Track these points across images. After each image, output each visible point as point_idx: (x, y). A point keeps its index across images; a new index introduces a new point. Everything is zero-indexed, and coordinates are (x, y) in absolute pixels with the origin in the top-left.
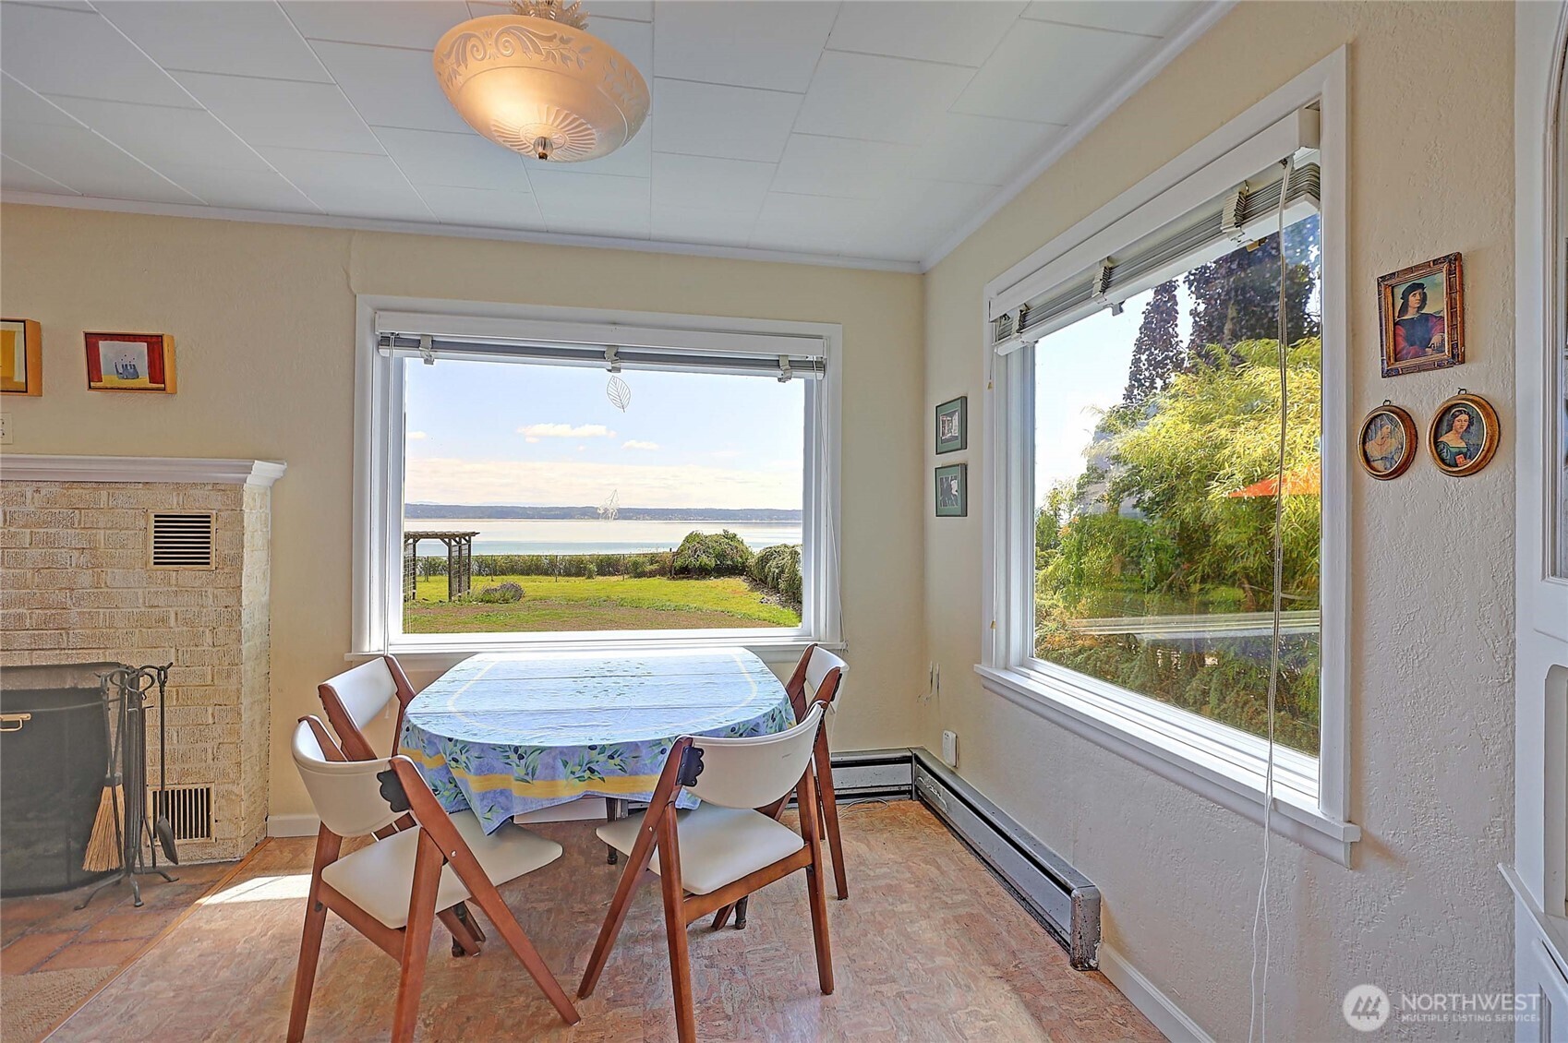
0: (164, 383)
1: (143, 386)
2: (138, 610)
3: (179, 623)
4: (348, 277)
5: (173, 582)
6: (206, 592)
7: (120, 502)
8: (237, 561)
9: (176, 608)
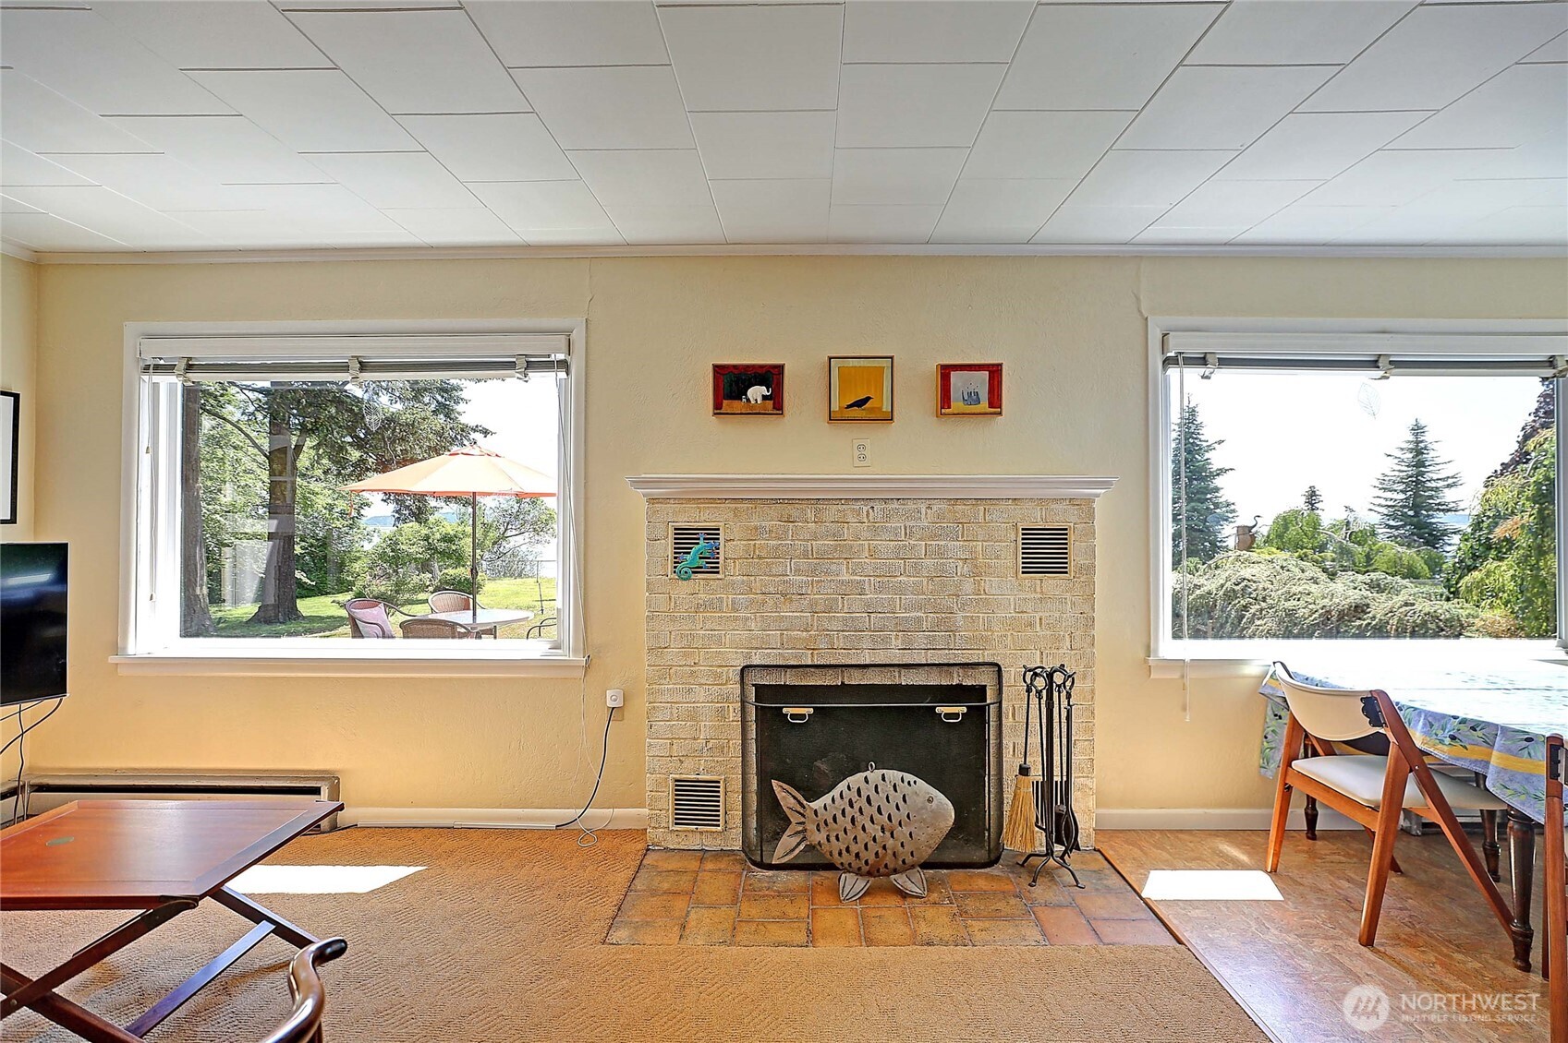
0: (1000, 407)
1: (983, 411)
2: (1010, 615)
3: (1043, 627)
4: (1138, 299)
5: (1038, 590)
6: (1066, 599)
7: (994, 516)
8: (1090, 569)
9: (1041, 614)
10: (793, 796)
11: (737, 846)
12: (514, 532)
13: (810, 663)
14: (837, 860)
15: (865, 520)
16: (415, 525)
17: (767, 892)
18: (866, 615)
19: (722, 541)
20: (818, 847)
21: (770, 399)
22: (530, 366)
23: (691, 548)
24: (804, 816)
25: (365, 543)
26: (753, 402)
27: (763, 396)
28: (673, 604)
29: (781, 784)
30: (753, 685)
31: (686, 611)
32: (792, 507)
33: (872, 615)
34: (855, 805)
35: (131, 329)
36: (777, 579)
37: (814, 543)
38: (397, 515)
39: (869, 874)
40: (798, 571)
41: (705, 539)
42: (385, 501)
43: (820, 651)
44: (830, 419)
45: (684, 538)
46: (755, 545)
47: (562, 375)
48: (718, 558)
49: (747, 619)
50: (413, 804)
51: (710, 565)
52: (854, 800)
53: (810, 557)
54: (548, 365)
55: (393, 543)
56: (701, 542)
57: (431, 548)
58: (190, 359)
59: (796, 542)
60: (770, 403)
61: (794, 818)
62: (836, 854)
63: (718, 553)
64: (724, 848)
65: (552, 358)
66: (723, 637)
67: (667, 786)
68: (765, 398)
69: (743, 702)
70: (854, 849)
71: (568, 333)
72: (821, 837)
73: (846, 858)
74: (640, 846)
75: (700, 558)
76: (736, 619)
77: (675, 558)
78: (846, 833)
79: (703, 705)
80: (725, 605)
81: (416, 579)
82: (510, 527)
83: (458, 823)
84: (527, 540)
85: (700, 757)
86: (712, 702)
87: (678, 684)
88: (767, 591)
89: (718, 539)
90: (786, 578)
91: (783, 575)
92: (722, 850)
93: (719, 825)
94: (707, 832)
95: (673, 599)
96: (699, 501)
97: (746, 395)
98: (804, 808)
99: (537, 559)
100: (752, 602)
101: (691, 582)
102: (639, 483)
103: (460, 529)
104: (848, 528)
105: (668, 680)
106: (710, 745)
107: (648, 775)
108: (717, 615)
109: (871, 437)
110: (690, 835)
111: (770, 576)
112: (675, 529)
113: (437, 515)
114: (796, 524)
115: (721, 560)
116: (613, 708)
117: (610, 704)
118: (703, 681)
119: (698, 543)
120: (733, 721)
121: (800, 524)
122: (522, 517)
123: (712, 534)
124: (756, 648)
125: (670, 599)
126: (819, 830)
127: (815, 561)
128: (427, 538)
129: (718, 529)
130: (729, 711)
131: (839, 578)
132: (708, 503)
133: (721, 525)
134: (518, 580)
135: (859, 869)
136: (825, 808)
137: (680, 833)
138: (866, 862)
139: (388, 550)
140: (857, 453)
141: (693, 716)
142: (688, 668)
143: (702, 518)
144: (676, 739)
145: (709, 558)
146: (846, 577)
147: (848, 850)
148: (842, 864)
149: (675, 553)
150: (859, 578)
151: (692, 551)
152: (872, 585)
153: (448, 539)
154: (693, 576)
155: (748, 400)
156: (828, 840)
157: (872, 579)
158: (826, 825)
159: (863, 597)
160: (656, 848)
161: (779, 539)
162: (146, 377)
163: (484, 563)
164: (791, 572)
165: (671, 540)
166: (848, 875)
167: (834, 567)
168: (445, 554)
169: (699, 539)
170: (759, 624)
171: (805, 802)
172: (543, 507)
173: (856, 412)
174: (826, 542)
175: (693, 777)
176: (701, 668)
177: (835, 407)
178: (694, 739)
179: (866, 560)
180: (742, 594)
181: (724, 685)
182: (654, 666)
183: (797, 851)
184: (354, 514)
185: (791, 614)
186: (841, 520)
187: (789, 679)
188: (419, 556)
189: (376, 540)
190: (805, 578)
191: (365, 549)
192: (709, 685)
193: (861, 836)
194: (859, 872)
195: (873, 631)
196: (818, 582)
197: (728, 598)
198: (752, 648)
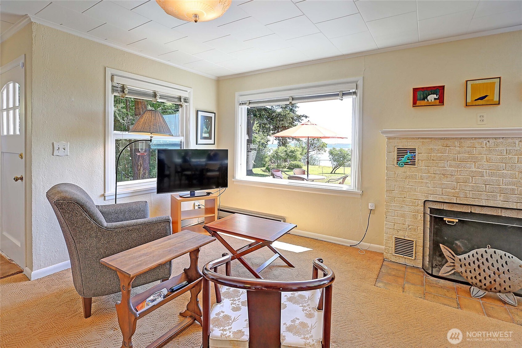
10: (449, 252)
11: (420, 266)
12: (312, 150)
13: (455, 202)
14: (470, 281)
15: (485, 146)
16: (283, 147)
17: (436, 285)
18: (484, 185)
19: (417, 153)
20: (461, 274)
21: (438, 100)
22: (344, 94)
23: (404, 156)
24: (454, 260)
25: (269, 152)
26: (430, 101)
27: (435, 98)
28: (396, 175)
29: (444, 246)
30: (429, 208)
31: (402, 178)
32: (448, 141)
33: (487, 186)
34: (480, 260)
35: (237, 94)
36: (441, 169)
37: (459, 155)
38: (279, 144)
39: (486, 289)
40: (450, 166)
41: (410, 152)
42: (275, 139)
43: (460, 198)
44: (466, 106)
45: (401, 152)
46: (431, 155)
47: (354, 96)
48: (415, 160)
49: (427, 183)
50: (305, 230)
51: (412, 162)
52: (479, 258)
53: (457, 161)
54: (350, 94)
55: (277, 153)
56: (408, 153)
57: (287, 154)
58: (250, 101)
59: (450, 155)
60: (438, 101)
61: (450, 260)
62: (469, 278)
63: (415, 158)
64: (414, 266)
65: (351, 91)
66: (416, 189)
67: (392, 239)
68: (435, 99)
69: (424, 214)
70: (479, 278)
71: (356, 82)
72: (463, 269)
73: (474, 281)
74: (381, 258)
75: (408, 159)
76: (422, 182)
77: (397, 159)
78: (475, 271)
79: (408, 212)
80: (418, 177)
81: (284, 164)
82: (310, 148)
83: (319, 239)
84: (316, 153)
85: (405, 231)
86: (411, 212)
87: (397, 204)
88: (436, 173)
89: (415, 153)
90: (445, 168)
91: (444, 167)
92: (413, 266)
93: (412, 257)
94: (408, 258)
95: (396, 174)
96: (407, 139)
97: (427, 99)
98: (454, 257)
99: (319, 159)
100: (429, 177)
101: (404, 168)
102: (384, 132)
103: (296, 148)
104: (476, 150)
105: (393, 202)
106: (410, 227)
107: (385, 234)
108: (414, 180)
109: (488, 113)
110: (401, 258)
111: (438, 167)
112: (398, 149)
113: (290, 144)
114: (450, 148)
115: (416, 160)
116: (371, 210)
117: (370, 208)
118: (408, 204)
119: (407, 154)
120: (420, 220)
121: (452, 148)
122: (314, 145)
123: (413, 151)
124: (431, 194)
125: (395, 174)
126: (461, 267)
127: (459, 162)
128: (286, 151)
129: (415, 149)
130: (418, 216)
131: (470, 170)
132: (411, 139)
133: (416, 147)
134: (313, 166)
135: (481, 286)
136: (465, 259)
137: (397, 257)
138: (485, 285)
139: (275, 155)
140: (479, 119)
141: (403, 216)
142: (402, 199)
143: (409, 145)
144: (396, 223)
145: (411, 159)
146: (474, 169)
147: (475, 277)
148: (472, 283)
149: (397, 157)
150: (481, 170)
151: (404, 157)
152: (488, 173)
153: (292, 152)
154: (405, 166)
155: (428, 100)
156: (466, 272)
157: (488, 171)
158: (465, 266)
159: (482, 178)
160: (387, 260)
161: (442, 153)
162: (240, 106)
163: (302, 160)
164: (447, 166)
165: (396, 153)
166: (475, 287)
167: (468, 165)
168: (291, 157)
169: (407, 152)
170: (432, 185)
171: (455, 255)
172: (321, 142)
173: (480, 102)
174: (464, 155)
175: (403, 238)
176: (407, 199)
177: (469, 100)
178: (403, 224)
179: (485, 163)
180: (425, 173)
181: (416, 206)
182: (388, 196)
183: (450, 273)
184: (266, 143)
185: (447, 182)
186: (472, 146)
187: (446, 207)
188: (284, 157)
189: (272, 152)
190: (454, 169)
191: (268, 154)
192: (410, 205)
193: (483, 273)
194: (480, 287)
195: (488, 192)
196: (460, 170)
197: (419, 174)
198: (429, 194)
